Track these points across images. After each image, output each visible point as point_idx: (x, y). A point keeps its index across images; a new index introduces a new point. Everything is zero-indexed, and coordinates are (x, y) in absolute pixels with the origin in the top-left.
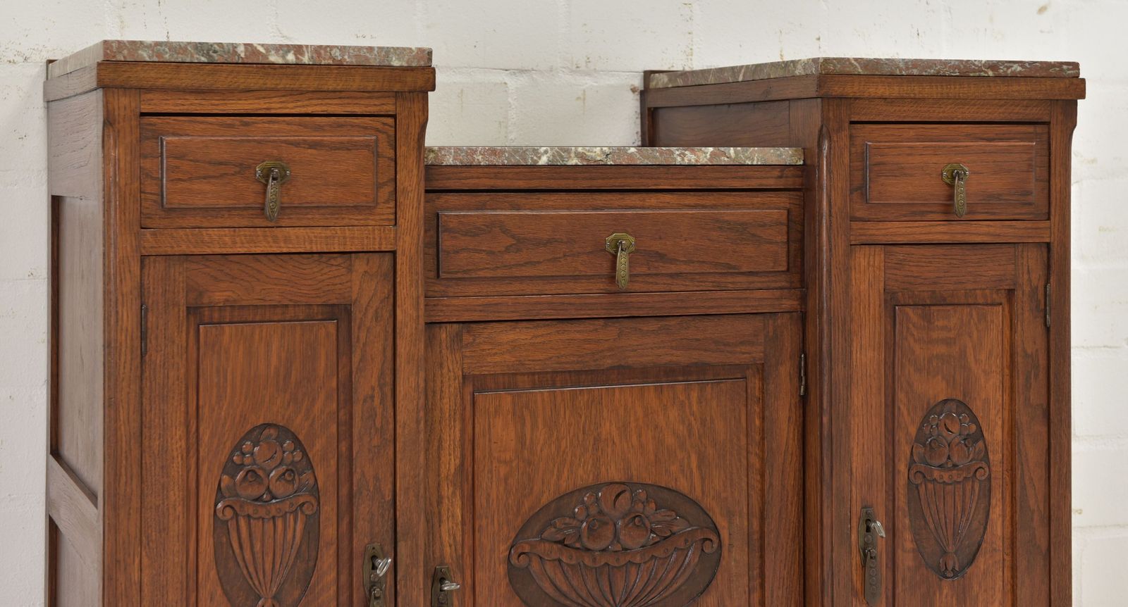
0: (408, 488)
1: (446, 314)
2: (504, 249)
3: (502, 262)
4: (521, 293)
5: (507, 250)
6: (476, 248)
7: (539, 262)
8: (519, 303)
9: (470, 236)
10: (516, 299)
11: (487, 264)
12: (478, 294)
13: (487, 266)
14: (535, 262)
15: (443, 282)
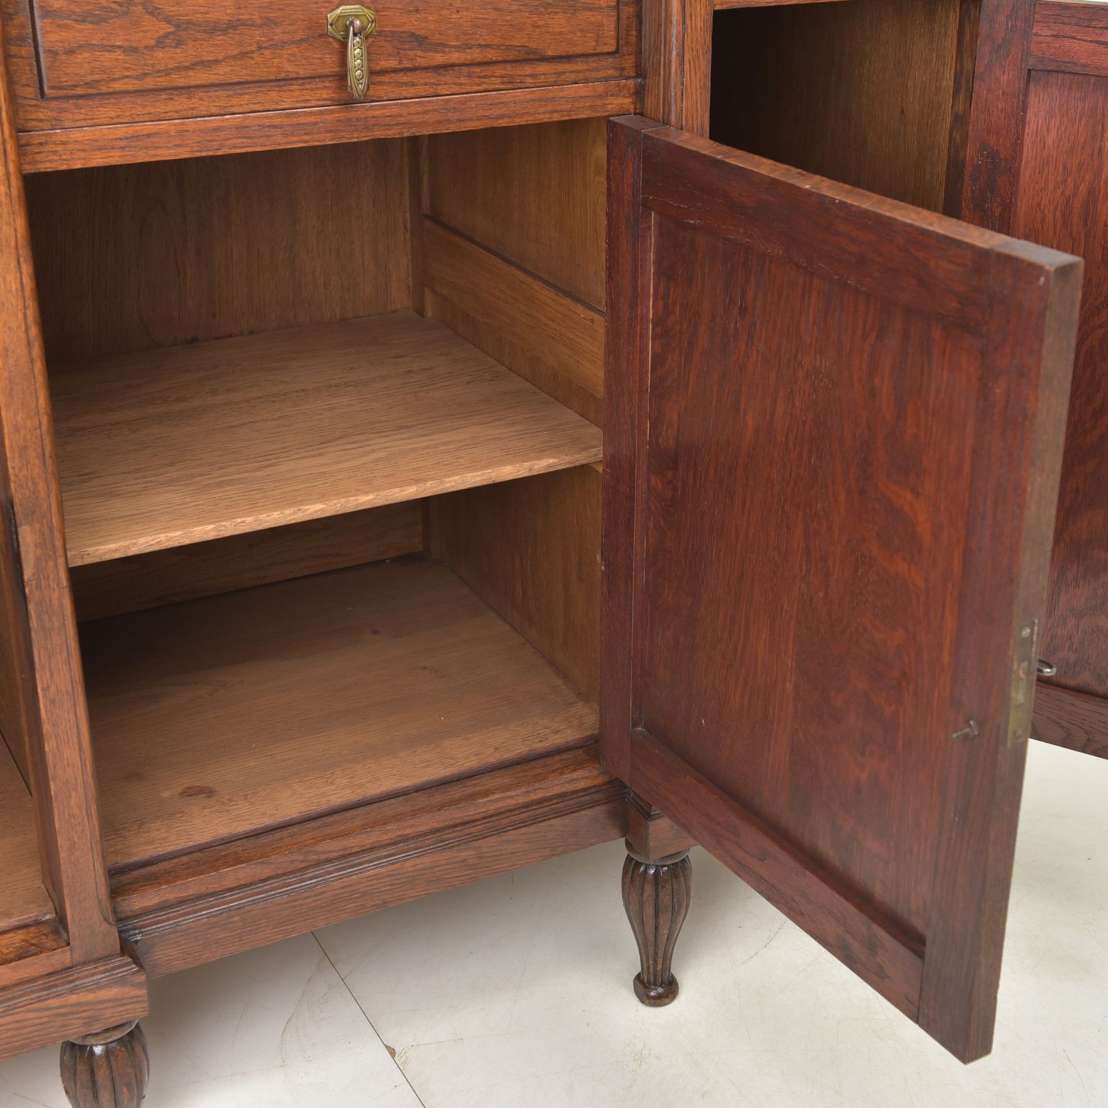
0: (25, 447)
1: (64, 157)
2: (153, 42)
3: (153, 65)
4: (189, 113)
5: (160, 43)
6: (106, 42)
7: (217, 62)
8: (188, 131)
9: (92, 23)
10: (183, 124)
11: (126, 69)
12: (116, 120)
13: (127, 73)
14: (209, 61)
15: (53, 104)
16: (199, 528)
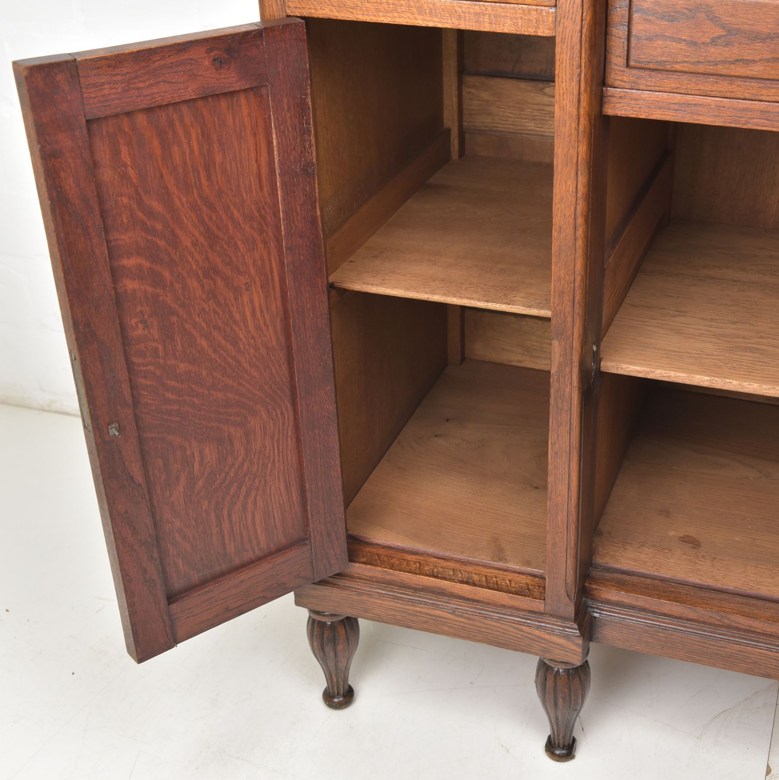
1: (635, 109)
2: (709, 41)
3: (706, 56)
4: (728, 95)
5: (714, 42)
6: (675, 36)
7: (754, 61)
8: (724, 107)
9: (668, 21)
10: (721, 101)
11: (687, 56)
12: (675, 91)
13: (687, 60)
14: (748, 60)
15: (634, 72)
16: (699, 377)
